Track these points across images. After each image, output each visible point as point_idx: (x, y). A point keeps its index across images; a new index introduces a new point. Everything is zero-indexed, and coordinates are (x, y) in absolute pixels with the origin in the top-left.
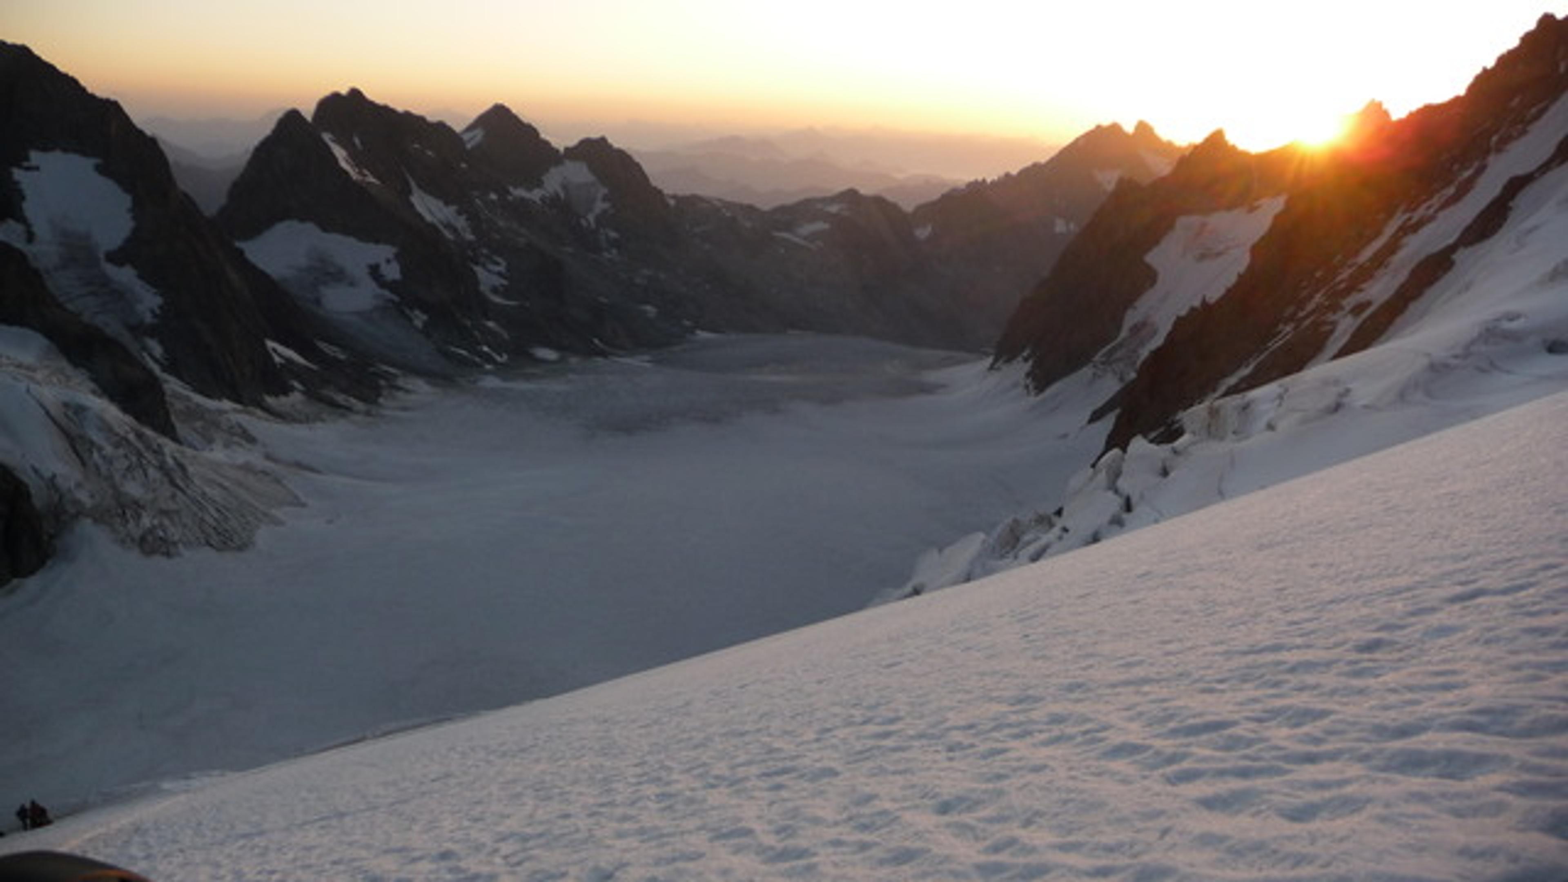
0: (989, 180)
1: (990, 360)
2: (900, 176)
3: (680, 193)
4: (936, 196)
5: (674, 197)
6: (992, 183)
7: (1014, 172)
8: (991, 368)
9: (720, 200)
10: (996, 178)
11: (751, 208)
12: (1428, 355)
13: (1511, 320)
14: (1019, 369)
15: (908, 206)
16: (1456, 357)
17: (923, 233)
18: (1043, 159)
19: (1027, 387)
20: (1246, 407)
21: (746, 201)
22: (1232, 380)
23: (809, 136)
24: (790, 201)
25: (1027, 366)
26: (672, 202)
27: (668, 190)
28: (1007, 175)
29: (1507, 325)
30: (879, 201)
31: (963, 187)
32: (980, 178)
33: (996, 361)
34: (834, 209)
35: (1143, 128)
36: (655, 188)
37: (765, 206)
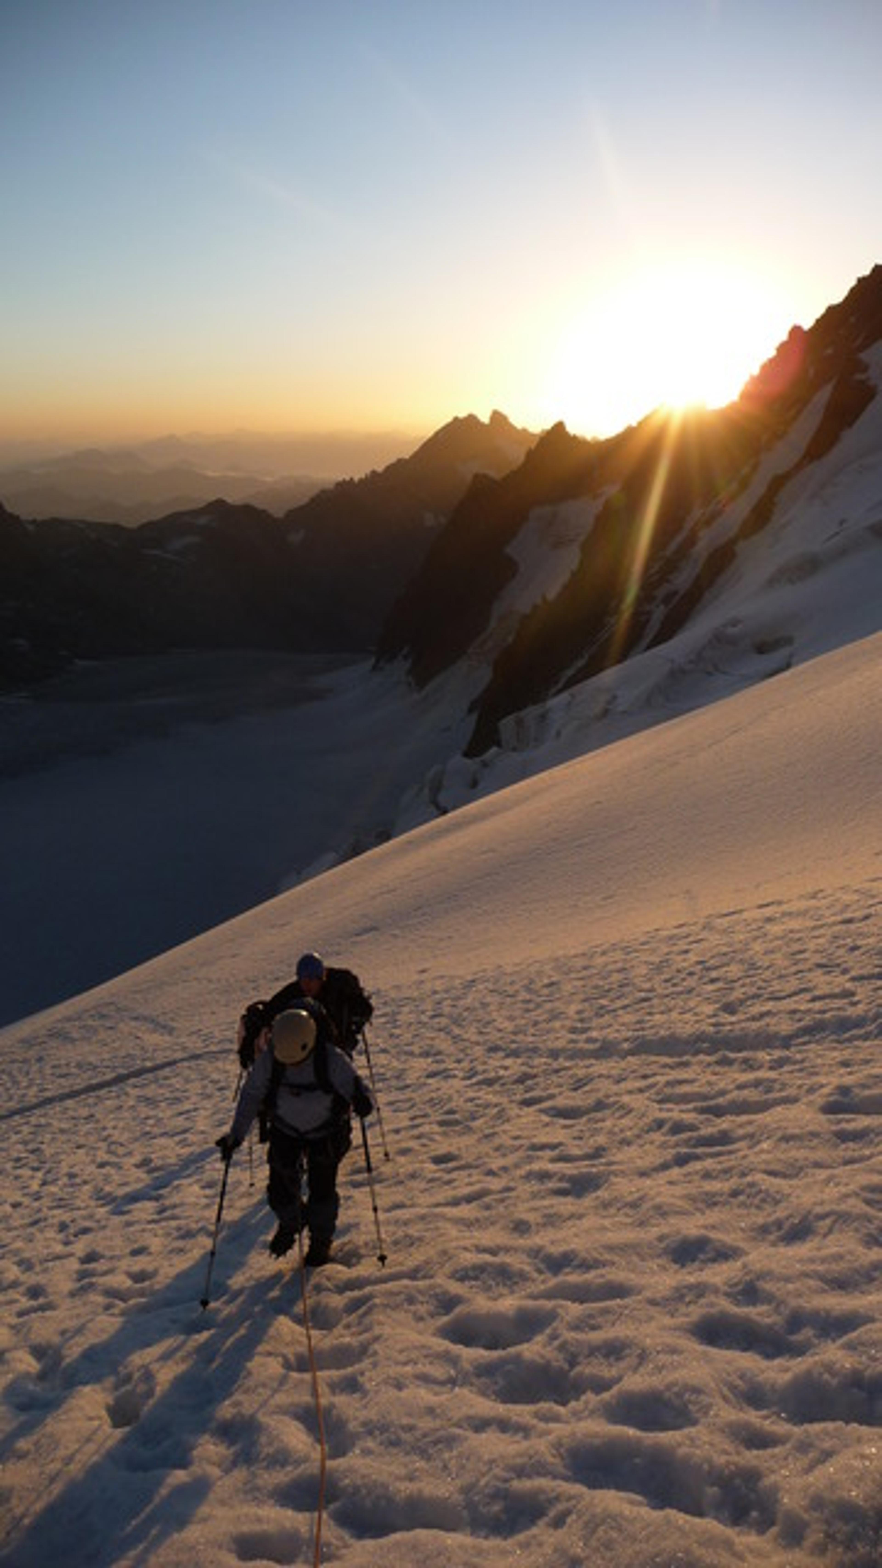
0: (356, 479)
1: (373, 660)
2: (269, 479)
3: (39, 518)
4: (305, 500)
5: (34, 522)
6: (361, 481)
7: (380, 469)
8: (374, 668)
9: (83, 522)
10: (363, 476)
11: (116, 528)
12: (673, 661)
13: (734, 625)
14: (400, 667)
15: (278, 512)
16: (691, 662)
17: (296, 538)
18: (407, 455)
19: (409, 684)
20: (543, 717)
21: (110, 520)
22: (570, 672)
23: (170, 444)
24: (157, 515)
25: (407, 665)
26: (31, 528)
27: (24, 517)
28: (374, 473)
29: (731, 630)
30: (247, 510)
31: (331, 486)
32: (348, 478)
33: (378, 661)
34: (203, 520)
35: (498, 417)
36: (11, 516)
37: (131, 523)
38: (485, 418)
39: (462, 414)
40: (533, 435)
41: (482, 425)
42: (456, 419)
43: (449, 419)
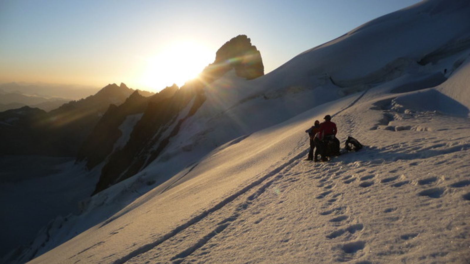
1: (75, 161)
7: (84, 98)
8: (75, 163)
10: (79, 100)
18: (93, 94)
19: (86, 169)
25: (86, 163)
33: (77, 161)
35: (123, 85)
38: (119, 85)
39: (112, 83)
40: (133, 90)
41: (118, 87)
42: (110, 85)
43: (107, 85)
